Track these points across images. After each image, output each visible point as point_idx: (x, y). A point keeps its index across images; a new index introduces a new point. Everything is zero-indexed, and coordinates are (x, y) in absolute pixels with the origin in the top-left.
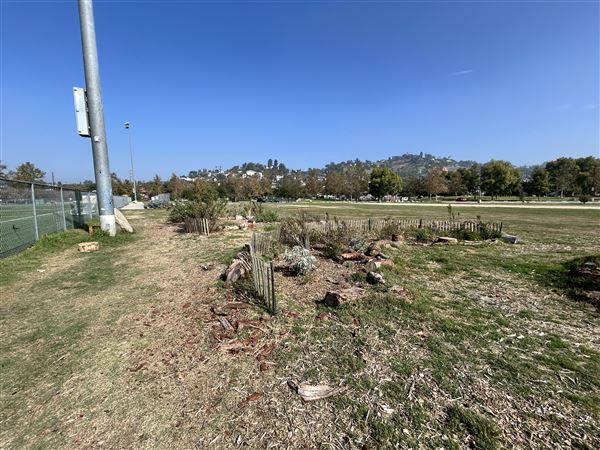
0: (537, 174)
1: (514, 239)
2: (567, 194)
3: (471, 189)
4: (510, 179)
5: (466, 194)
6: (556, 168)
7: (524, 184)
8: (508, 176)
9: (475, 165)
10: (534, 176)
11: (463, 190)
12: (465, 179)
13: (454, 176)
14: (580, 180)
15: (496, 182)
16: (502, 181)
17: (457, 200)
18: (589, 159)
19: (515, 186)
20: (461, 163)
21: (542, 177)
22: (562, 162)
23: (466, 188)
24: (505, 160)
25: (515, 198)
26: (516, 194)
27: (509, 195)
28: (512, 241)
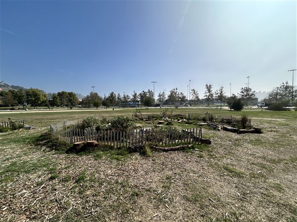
0: (54, 97)
1: (30, 127)
2: (67, 106)
3: (20, 102)
4: (42, 98)
5: (17, 105)
6: (61, 95)
7: (49, 101)
8: (41, 97)
9: (21, 89)
10: (53, 98)
11: (16, 103)
12: (15, 96)
13: (6, 94)
14: (70, 100)
15: (35, 99)
16: (38, 99)
17: (11, 109)
18: (72, 93)
19: (45, 102)
20: (13, 87)
21: (57, 99)
22: (63, 93)
23: (17, 102)
24: (40, 89)
25: (46, 107)
26: (46, 105)
27: (44, 106)
28: (29, 128)
